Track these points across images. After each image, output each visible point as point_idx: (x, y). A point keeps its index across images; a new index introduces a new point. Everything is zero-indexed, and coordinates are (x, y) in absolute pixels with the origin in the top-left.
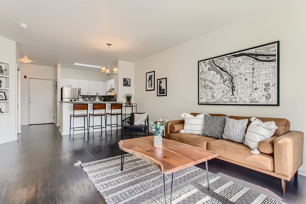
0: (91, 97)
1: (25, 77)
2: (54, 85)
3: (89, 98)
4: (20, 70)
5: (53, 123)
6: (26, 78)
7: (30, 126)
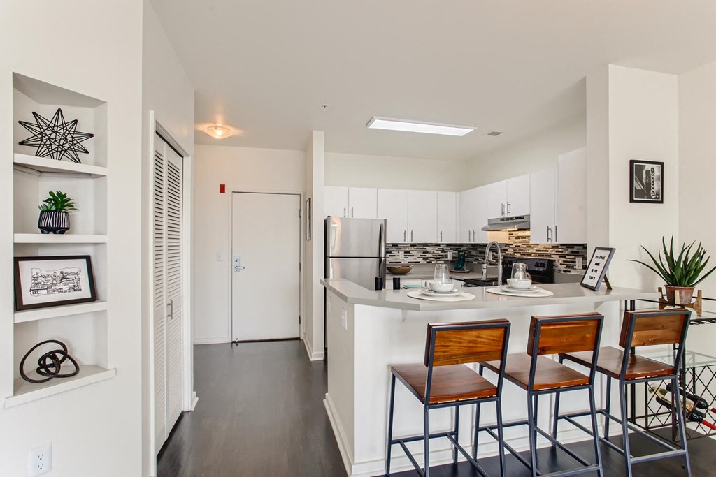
0: (412, 248)
1: (222, 189)
2: (300, 210)
3: (406, 252)
4: (188, 156)
5: (298, 339)
6: (224, 192)
7: (234, 344)
